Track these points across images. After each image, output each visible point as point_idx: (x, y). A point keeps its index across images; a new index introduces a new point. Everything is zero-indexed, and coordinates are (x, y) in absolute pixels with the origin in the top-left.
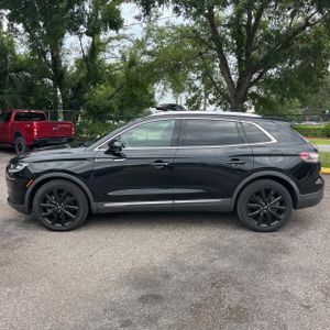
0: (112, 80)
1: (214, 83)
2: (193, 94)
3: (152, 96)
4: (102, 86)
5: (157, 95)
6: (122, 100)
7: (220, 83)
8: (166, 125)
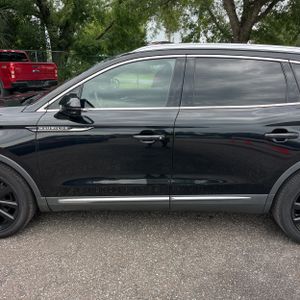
0: (101, 17)
1: (213, 19)
2: (189, 32)
3: (144, 35)
4: (92, 25)
5: (149, 34)
6: (112, 40)
7: (221, 18)
8: (158, 67)
